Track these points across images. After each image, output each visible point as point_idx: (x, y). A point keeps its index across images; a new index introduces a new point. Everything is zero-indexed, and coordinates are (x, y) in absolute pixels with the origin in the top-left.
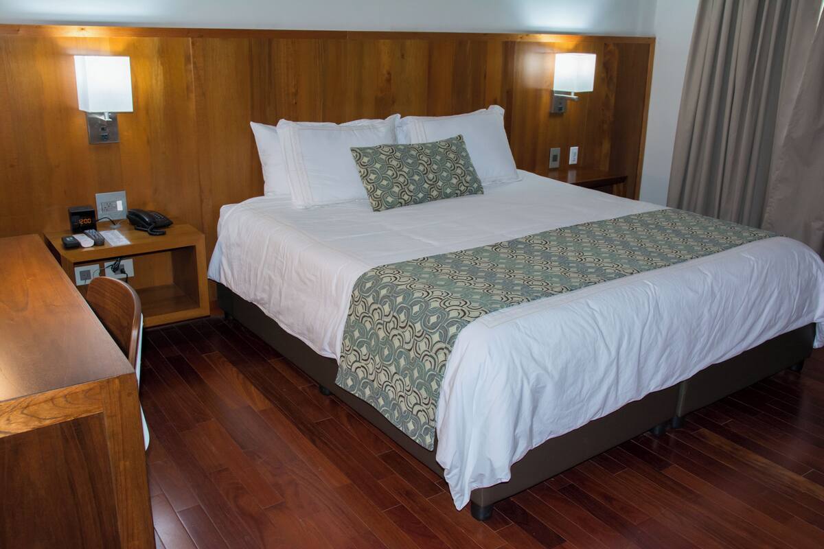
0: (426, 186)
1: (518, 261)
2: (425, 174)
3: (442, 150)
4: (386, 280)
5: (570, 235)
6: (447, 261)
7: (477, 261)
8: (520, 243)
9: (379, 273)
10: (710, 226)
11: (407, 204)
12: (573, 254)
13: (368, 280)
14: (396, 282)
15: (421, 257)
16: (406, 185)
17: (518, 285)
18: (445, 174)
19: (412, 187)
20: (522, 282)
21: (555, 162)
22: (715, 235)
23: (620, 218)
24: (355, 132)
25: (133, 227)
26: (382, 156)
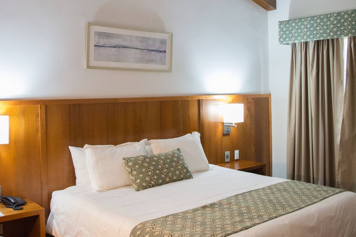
0: (163, 176)
1: (216, 215)
2: (162, 170)
3: (170, 157)
4: (148, 230)
5: (242, 198)
6: (179, 217)
7: (195, 216)
8: (216, 204)
9: (144, 225)
10: (311, 189)
11: (153, 186)
12: (245, 208)
13: (138, 230)
14: (153, 230)
15: (165, 215)
16: (153, 176)
17: (218, 228)
18: (172, 169)
19: (155, 177)
20: (220, 226)
21: (227, 159)
22: (315, 193)
23: (266, 187)
24: (124, 149)
25: (5, 206)
26: (139, 161)
